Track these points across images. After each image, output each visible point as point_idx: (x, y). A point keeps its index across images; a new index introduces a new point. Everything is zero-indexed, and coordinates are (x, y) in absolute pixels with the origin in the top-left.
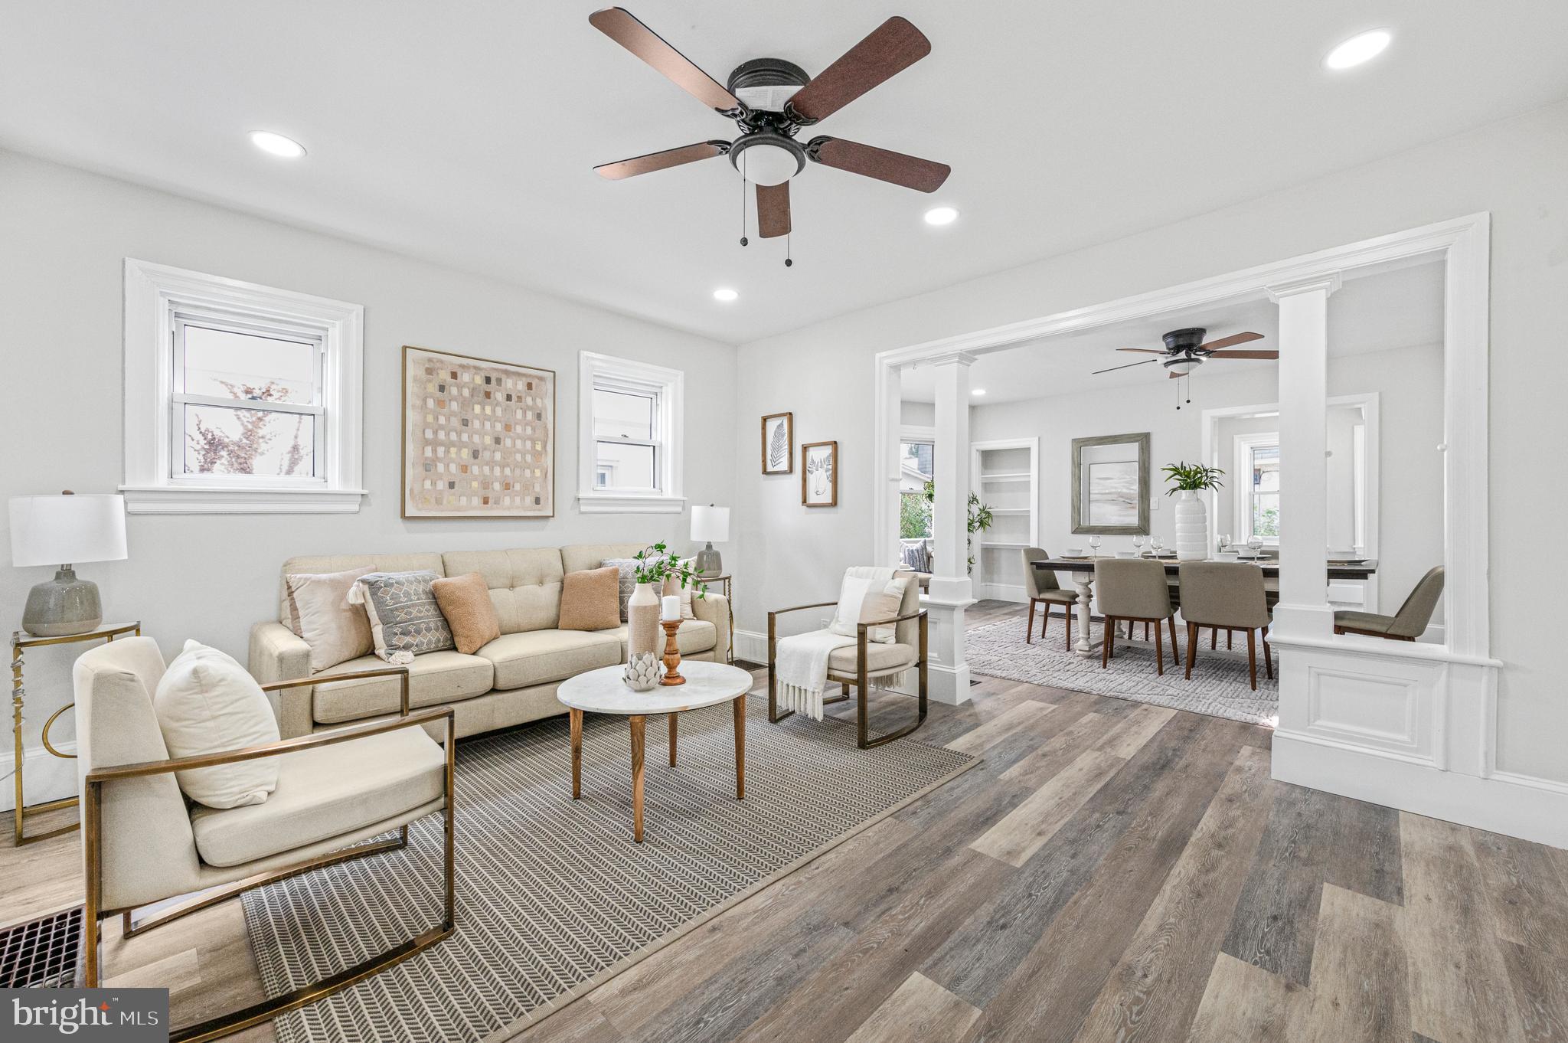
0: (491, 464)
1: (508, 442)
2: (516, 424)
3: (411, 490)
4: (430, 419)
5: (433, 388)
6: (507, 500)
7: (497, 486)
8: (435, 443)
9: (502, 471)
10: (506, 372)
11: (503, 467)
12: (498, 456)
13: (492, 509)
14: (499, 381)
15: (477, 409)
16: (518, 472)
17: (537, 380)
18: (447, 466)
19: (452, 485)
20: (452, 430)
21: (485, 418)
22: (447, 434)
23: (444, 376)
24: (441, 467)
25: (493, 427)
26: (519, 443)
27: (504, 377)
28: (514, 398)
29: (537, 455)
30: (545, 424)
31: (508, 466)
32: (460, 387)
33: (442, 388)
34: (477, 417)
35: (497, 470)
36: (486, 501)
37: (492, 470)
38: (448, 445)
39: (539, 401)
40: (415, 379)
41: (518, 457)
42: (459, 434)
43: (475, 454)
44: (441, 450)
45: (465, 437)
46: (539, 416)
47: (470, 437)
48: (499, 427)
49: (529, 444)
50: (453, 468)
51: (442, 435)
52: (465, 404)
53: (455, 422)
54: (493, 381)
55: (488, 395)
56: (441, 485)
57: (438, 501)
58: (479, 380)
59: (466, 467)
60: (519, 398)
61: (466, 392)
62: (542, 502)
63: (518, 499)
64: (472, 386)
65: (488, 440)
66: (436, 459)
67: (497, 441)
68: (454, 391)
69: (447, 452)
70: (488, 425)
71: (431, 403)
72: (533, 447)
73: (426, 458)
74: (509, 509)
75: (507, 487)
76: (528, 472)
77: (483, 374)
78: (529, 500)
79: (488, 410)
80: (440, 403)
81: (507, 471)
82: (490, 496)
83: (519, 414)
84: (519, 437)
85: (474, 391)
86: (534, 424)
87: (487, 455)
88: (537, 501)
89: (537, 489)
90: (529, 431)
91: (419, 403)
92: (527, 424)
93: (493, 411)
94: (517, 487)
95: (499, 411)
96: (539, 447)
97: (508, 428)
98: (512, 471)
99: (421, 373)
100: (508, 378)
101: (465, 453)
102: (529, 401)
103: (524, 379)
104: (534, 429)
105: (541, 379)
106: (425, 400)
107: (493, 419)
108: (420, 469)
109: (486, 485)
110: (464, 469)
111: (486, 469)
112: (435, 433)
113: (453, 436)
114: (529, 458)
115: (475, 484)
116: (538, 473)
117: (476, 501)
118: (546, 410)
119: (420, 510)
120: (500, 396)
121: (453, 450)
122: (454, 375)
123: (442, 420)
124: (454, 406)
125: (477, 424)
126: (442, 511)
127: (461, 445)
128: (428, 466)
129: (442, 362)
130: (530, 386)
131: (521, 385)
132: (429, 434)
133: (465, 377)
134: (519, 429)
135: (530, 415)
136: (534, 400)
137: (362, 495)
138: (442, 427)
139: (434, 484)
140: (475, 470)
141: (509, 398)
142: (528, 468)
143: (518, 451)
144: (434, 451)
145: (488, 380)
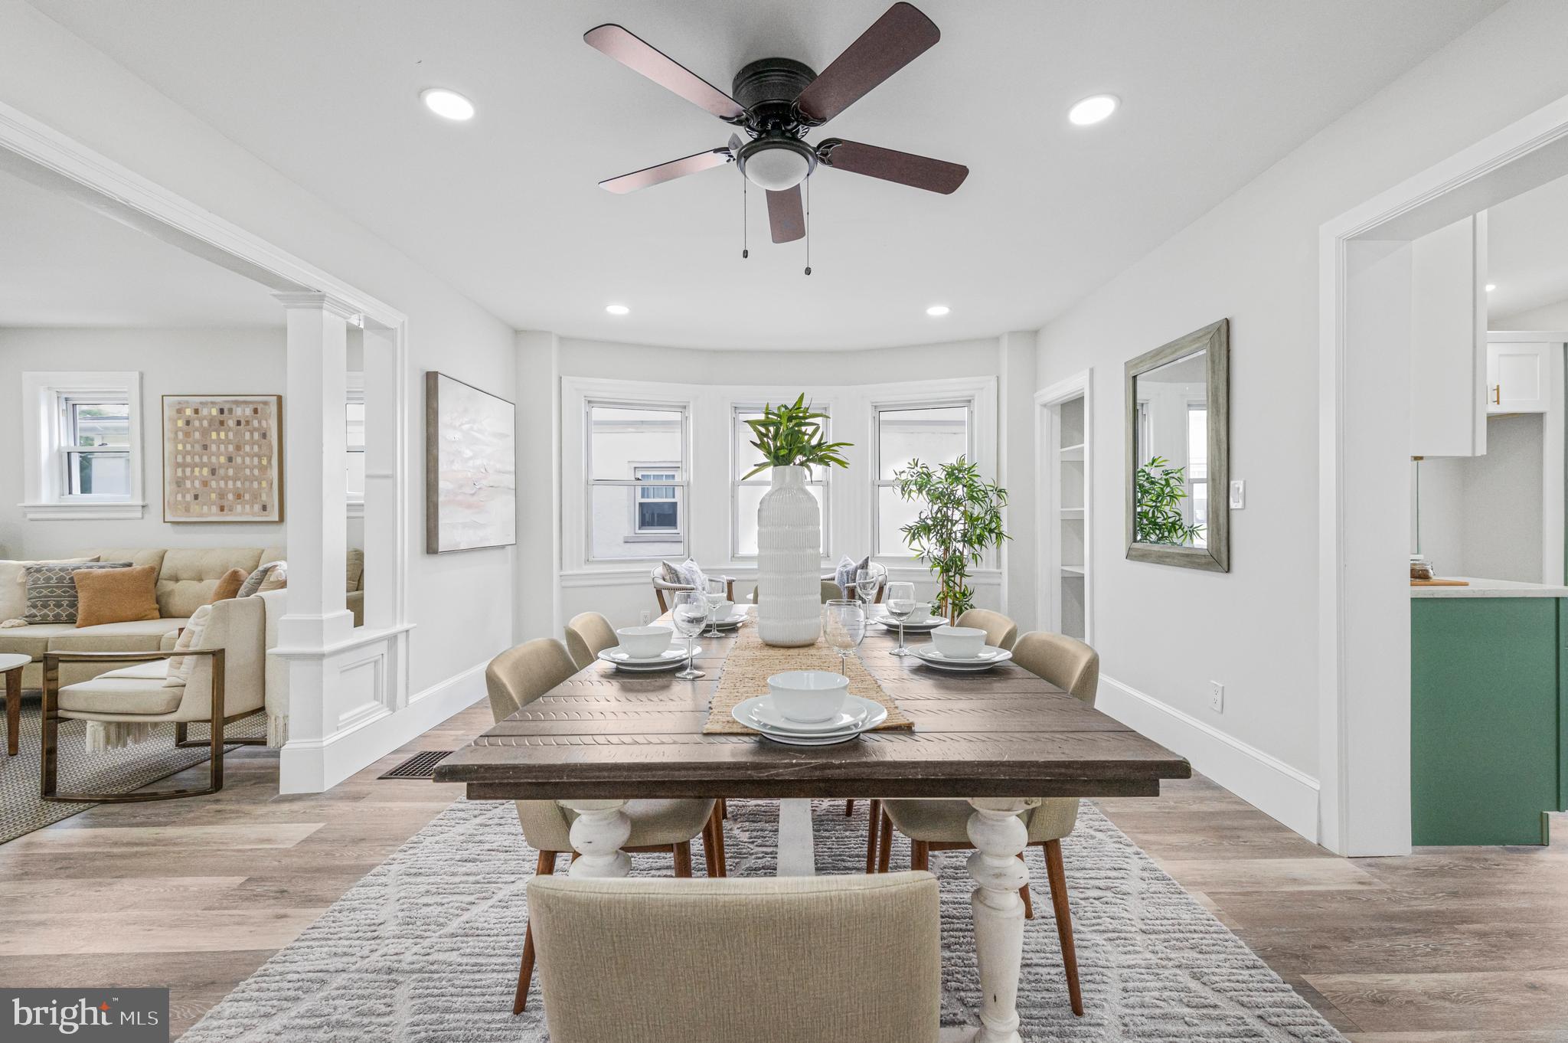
0: (226, 478)
1: (239, 460)
2: (245, 444)
3: (168, 502)
4: (180, 447)
5: (180, 423)
6: (239, 507)
7: (230, 496)
8: (184, 465)
9: (234, 485)
10: (237, 403)
11: (235, 481)
12: (231, 472)
13: (227, 515)
14: (230, 411)
15: (214, 435)
16: (247, 484)
17: (261, 405)
18: (193, 482)
19: (196, 497)
20: (196, 454)
21: (219, 442)
22: (193, 458)
23: (189, 412)
24: (188, 484)
25: (226, 448)
26: (247, 460)
27: (234, 407)
28: (243, 423)
29: (263, 469)
30: (270, 442)
31: (239, 479)
32: (201, 420)
33: (188, 423)
34: (214, 442)
35: (230, 483)
36: (222, 509)
37: (226, 484)
38: (193, 466)
39: (264, 423)
40: (170, 419)
41: (248, 471)
42: (201, 457)
43: (213, 472)
44: (188, 470)
45: (205, 459)
46: (264, 436)
47: (209, 458)
48: (231, 448)
49: (256, 460)
50: (197, 483)
51: (188, 459)
52: (205, 433)
53: (198, 448)
54: (226, 411)
55: (222, 423)
56: (189, 497)
57: (187, 510)
58: (214, 412)
59: (207, 482)
60: (248, 423)
61: (205, 423)
62: (268, 509)
63: (247, 507)
64: (210, 417)
65: (222, 459)
66: (184, 478)
67: (230, 459)
68: (197, 423)
69: (193, 471)
70: (222, 447)
71: (180, 435)
72: (260, 462)
73: (178, 477)
74: (240, 515)
75: (239, 496)
76: (255, 485)
77: (218, 407)
78: (257, 507)
79: (222, 435)
80: (187, 435)
81: (239, 484)
82: (225, 505)
83: (247, 436)
84: (248, 455)
85: (211, 421)
86: (260, 443)
87: (222, 472)
88: (264, 508)
89: (264, 497)
90: (256, 448)
91: (172, 436)
92: (254, 444)
93: (226, 435)
94: (247, 497)
95: (231, 435)
96: (265, 462)
97: (238, 448)
98: (243, 483)
99: (174, 413)
100: (238, 406)
101: (206, 471)
102: (256, 423)
103: (251, 406)
104: (260, 447)
105: (265, 403)
106: (176, 433)
107: (227, 442)
108: (174, 486)
109: (222, 495)
110: (205, 484)
111: (222, 483)
112: (184, 458)
113: (197, 459)
114: (256, 472)
115: (213, 496)
116: (264, 484)
117: (214, 509)
118: (270, 429)
119: (174, 516)
120: (231, 423)
121: (197, 470)
122: (196, 411)
123: (189, 447)
124: (197, 435)
125: (214, 448)
126: (189, 517)
127: (202, 465)
128: (179, 483)
129: (187, 402)
130: (256, 411)
131: (248, 411)
132: (180, 459)
133: (204, 412)
134: (247, 448)
135: (256, 436)
136: (260, 422)
137: (143, 507)
138: (188, 453)
139: (184, 496)
140: (214, 484)
141: (239, 423)
142: (256, 480)
143: (247, 467)
144: (184, 472)
145: (222, 411)
